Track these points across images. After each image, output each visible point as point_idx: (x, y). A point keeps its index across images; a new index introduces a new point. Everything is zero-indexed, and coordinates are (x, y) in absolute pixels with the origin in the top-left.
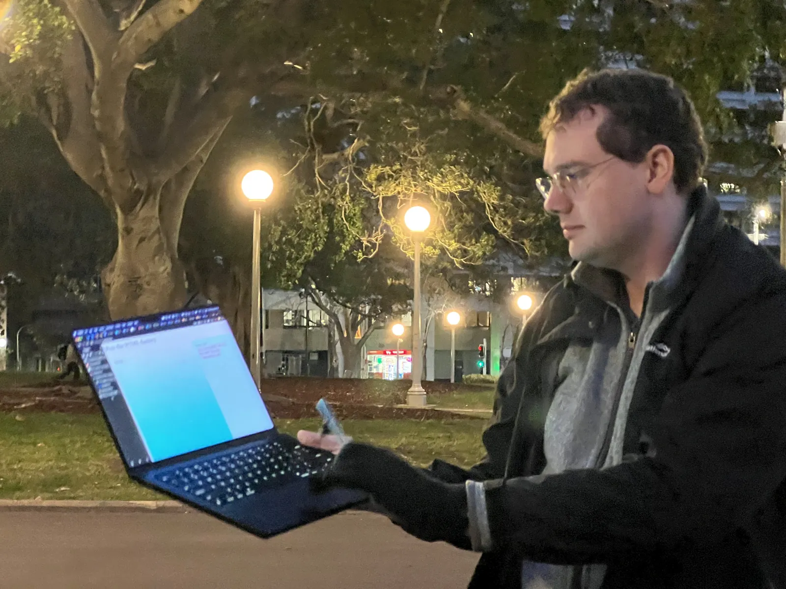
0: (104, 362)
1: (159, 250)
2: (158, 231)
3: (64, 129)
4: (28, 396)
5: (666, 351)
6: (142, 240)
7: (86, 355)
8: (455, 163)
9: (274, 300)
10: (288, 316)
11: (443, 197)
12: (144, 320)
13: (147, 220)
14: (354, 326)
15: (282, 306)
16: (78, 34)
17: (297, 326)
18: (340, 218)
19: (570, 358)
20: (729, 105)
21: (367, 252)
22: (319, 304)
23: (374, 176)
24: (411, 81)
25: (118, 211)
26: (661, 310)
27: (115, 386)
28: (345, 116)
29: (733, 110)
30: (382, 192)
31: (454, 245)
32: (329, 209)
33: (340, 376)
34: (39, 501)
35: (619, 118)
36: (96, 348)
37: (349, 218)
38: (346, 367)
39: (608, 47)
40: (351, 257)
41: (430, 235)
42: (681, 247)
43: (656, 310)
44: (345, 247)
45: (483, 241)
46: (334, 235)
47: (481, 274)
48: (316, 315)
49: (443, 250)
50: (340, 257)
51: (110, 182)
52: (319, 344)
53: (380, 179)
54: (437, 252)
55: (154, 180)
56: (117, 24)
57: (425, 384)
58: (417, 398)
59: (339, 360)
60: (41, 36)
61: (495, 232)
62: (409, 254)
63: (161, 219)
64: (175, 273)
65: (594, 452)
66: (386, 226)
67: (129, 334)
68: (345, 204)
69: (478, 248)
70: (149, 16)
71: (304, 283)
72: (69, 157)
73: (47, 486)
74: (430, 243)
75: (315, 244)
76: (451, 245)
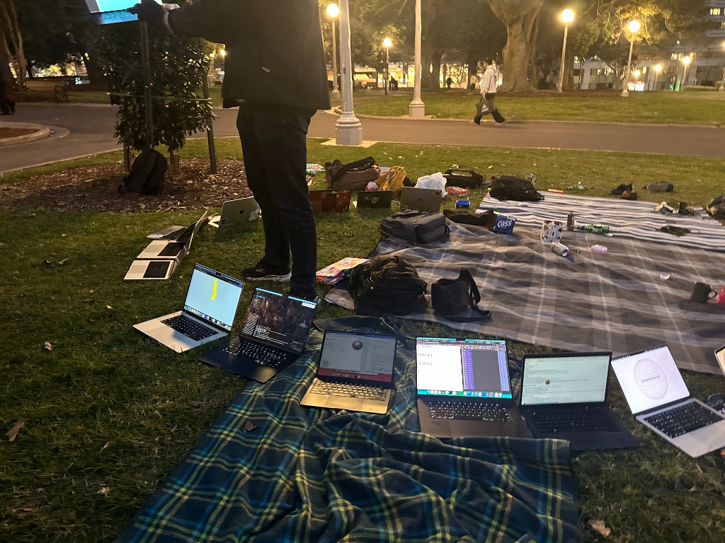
1: (521, 41)
2: (521, 33)
6: (515, 37)
9: (594, 65)
10: (599, 71)
11: (647, 17)
13: (517, 30)
15: (597, 67)
17: (602, 74)
18: (605, 28)
21: (614, 40)
23: (620, 11)
25: (508, 27)
30: (623, 17)
31: (649, 36)
32: (601, 25)
34: (451, 119)
37: (608, 29)
40: (607, 43)
41: (639, 33)
44: (606, 39)
45: (662, 34)
46: (602, 35)
48: (610, 71)
49: (644, 38)
50: (604, 43)
51: (505, 17)
52: (610, 81)
53: (623, 12)
54: (641, 39)
55: (520, 14)
61: (667, 30)
62: (629, 40)
63: (523, 29)
66: (622, 31)
68: (607, 22)
69: (659, 37)
72: (493, 9)
73: (457, 116)
74: (640, 36)
75: (594, 39)
76: (648, 36)
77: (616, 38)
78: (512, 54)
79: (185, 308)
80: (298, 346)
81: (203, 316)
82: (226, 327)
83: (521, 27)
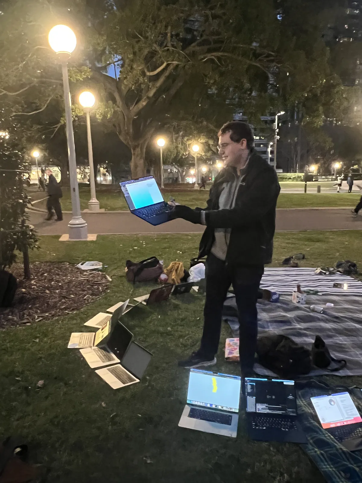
0: (126, 189)
1: (141, 158)
2: (140, 154)
3: (120, 132)
4: (117, 189)
5: (244, 184)
6: (137, 156)
7: (122, 188)
8: (203, 135)
9: (166, 167)
10: (169, 170)
11: (201, 143)
12: (135, 180)
13: (138, 151)
14: (183, 171)
15: (168, 168)
16: (122, 112)
17: (171, 172)
18: (179, 149)
19: (224, 185)
20: (262, 119)
22: (176, 168)
23: (186, 139)
24: (193, 118)
25: (132, 150)
26: (243, 175)
27: (128, 194)
28: (180, 126)
29: (264, 120)
30: (188, 143)
32: (177, 147)
33: (180, 183)
35: (234, 133)
36: (124, 186)
37: (181, 149)
38: (182, 181)
39: (237, 107)
40: (182, 157)
41: (198, 152)
42: (248, 160)
43: (242, 175)
44: (180, 155)
46: (178, 153)
47: (209, 160)
48: (175, 170)
49: (201, 155)
50: (180, 157)
51: (130, 143)
52: (176, 176)
53: (188, 140)
55: (139, 143)
56: (130, 108)
57: (198, 184)
58: (197, 187)
59: (180, 180)
60: (114, 112)
61: (212, 150)
62: (194, 156)
64: (144, 163)
65: (229, 205)
66: (189, 150)
67: (132, 183)
68: (180, 146)
69: (209, 154)
70: (136, 106)
71: (172, 163)
72: (121, 138)
74: (199, 154)
75: (174, 155)
76: (203, 154)
77: (186, 155)
78: (136, 167)
79: (188, 402)
80: (293, 412)
81: (209, 406)
82: (233, 410)
83: (140, 150)
